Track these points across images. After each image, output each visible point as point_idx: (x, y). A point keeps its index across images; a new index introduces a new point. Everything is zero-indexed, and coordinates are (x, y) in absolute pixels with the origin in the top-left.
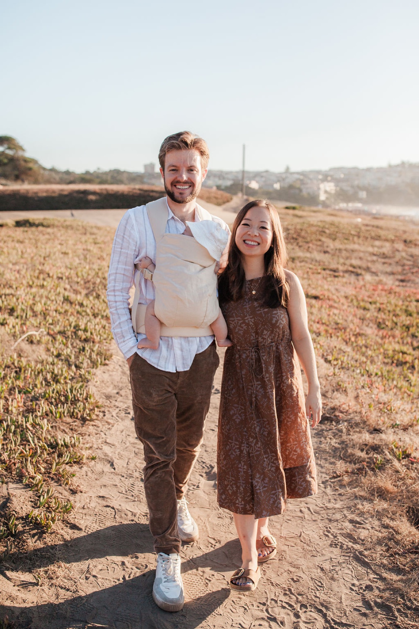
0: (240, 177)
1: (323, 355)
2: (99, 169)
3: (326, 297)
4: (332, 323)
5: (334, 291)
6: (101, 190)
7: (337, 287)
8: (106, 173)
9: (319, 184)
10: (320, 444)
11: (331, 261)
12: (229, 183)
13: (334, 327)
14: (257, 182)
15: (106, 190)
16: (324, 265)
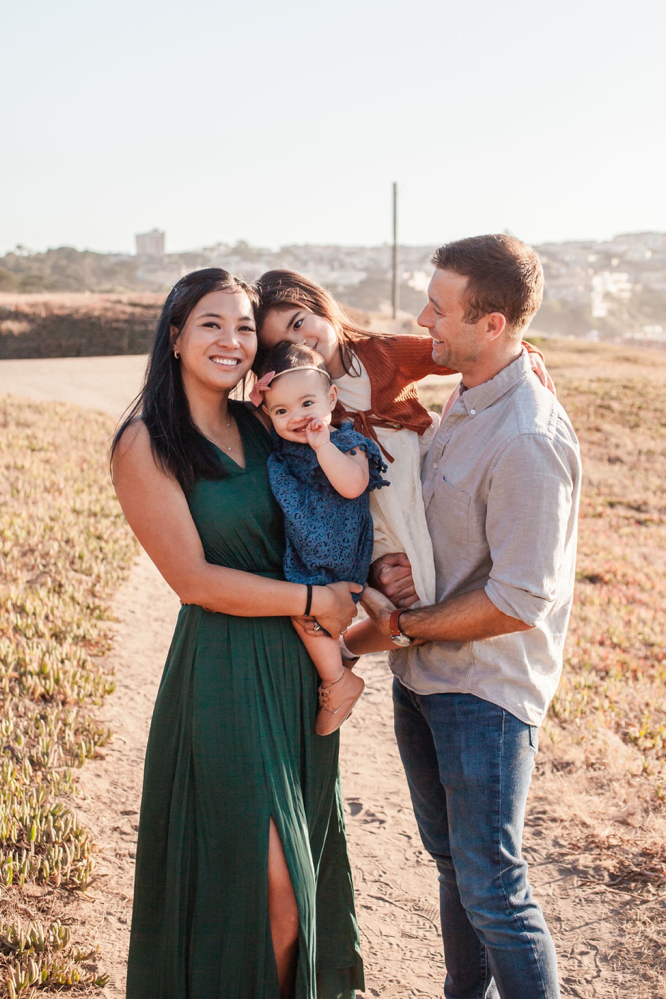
1: (618, 725)
3: (619, 577)
4: (637, 645)
5: (638, 562)
6: (33, 305)
7: (645, 550)
8: (38, 258)
9: (589, 278)
10: (621, 936)
11: (627, 482)
13: (642, 654)
15: (46, 305)
16: (611, 494)
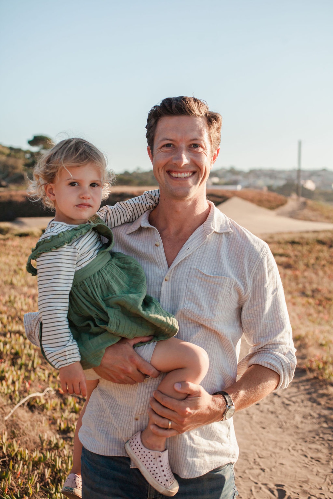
0: (294, 176)
2: (138, 169)
12: (281, 183)
14: (314, 181)
